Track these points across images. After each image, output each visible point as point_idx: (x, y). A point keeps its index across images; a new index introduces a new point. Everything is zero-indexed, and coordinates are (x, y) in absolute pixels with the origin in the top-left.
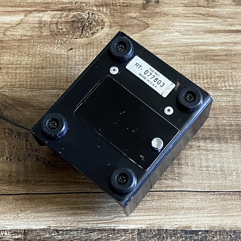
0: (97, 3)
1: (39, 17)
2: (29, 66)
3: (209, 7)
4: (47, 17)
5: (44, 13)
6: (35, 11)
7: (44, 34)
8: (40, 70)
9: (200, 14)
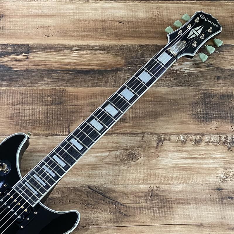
0: (138, 146)
1: (115, 153)
2: (113, 175)
3: (182, 147)
4: (118, 153)
5: (117, 151)
6: (113, 150)
7: (118, 161)
8: (118, 176)
9: (179, 150)
